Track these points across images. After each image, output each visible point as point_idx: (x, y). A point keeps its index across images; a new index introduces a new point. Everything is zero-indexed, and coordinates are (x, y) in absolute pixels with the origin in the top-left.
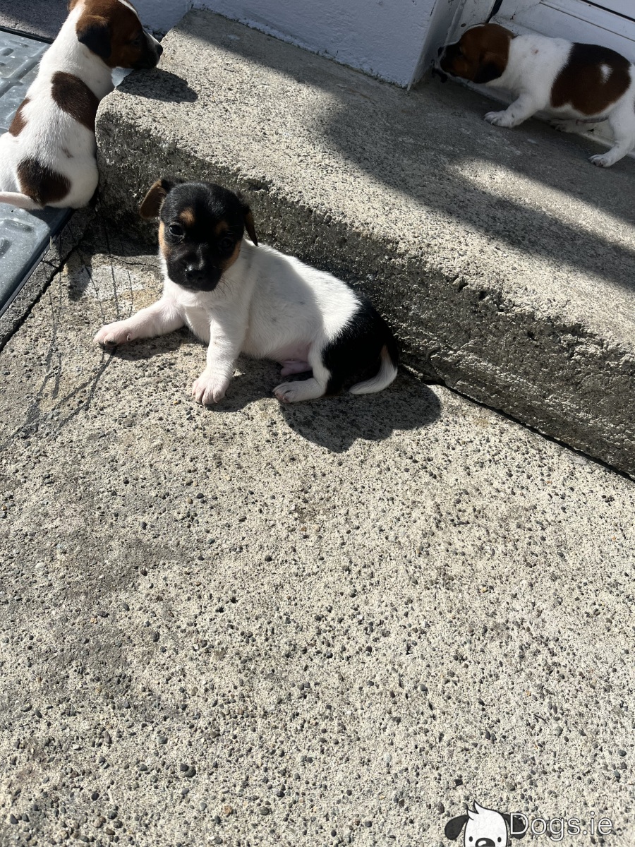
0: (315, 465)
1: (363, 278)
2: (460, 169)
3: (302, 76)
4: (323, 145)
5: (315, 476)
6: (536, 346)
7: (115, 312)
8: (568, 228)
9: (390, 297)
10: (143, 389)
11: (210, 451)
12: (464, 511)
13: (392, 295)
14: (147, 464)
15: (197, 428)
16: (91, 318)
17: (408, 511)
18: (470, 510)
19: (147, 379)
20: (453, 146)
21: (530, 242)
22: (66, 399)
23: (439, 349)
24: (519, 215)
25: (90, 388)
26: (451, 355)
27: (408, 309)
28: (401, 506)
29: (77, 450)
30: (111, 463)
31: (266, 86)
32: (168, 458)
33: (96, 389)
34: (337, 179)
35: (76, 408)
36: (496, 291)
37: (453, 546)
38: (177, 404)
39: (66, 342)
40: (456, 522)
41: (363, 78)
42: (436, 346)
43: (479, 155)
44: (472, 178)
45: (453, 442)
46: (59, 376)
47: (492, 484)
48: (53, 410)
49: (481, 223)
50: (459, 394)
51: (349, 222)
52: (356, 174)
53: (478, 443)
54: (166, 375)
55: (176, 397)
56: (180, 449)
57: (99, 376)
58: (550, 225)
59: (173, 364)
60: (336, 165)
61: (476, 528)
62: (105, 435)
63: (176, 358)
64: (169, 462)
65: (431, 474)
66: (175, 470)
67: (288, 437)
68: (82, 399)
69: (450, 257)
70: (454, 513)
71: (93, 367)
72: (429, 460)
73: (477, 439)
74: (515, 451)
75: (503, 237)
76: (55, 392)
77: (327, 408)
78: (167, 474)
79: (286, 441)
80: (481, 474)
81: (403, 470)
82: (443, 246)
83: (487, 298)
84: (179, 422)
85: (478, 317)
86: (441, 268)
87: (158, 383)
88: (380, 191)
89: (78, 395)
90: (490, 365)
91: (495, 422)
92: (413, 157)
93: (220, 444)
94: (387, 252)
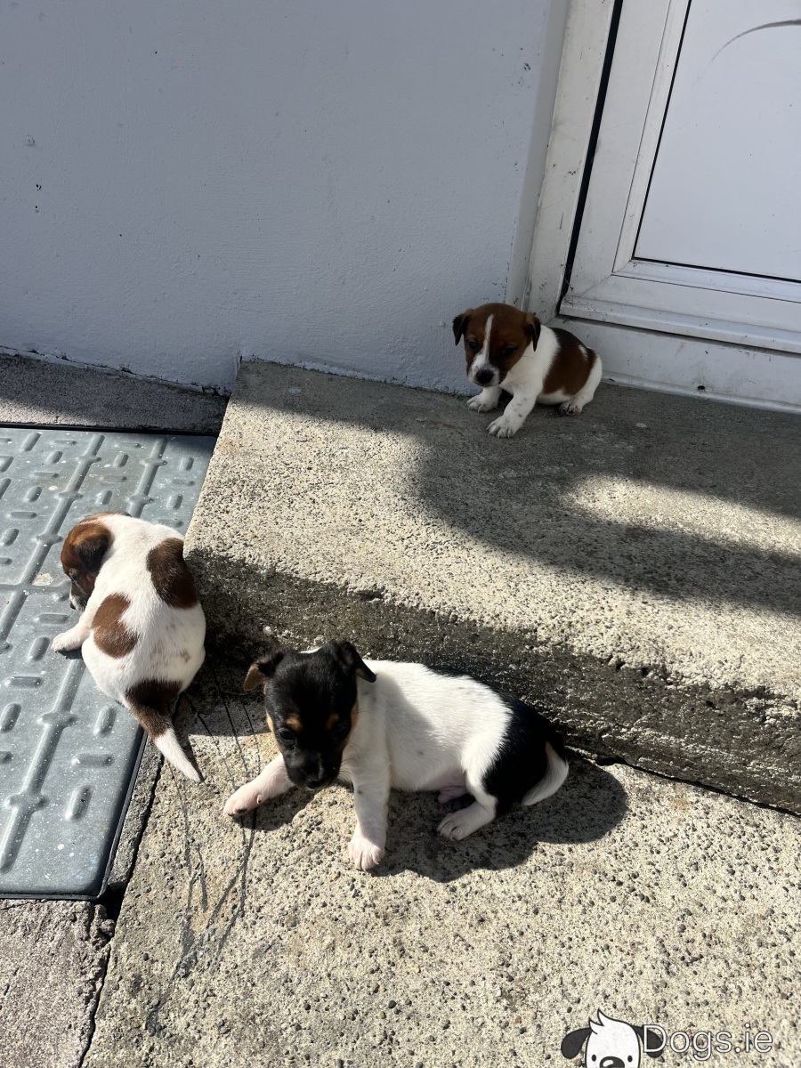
0: (509, 921)
1: (505, 668)
2: (574, 497)
3: (377, 423)
4: (423, 514)
5: (511, 938)
6: (720, 715)
7: (243, 768)
8: (713, 545)
9: (541, 683)
10: (296, 867)
11: (387, 935)
12: (693, 941)
13: (542, 682)
14: (324, 974)
15: (366, 906)
16: (219, 785)
17: (629, 959)
18: (699, 938)
19: (298, 853)
20: (559, 464)
21: (678, 580)
22: (218, 907)
23: (609, 729)
24: (655, 544)
25: (240, 884)
26: (625, 733)
27: (563, 693)
28: (621, 955)
29: (245, 976)
30: (286, 985)
31: (345, 451)
32: (345, 960)
33: (247, 884)
34: (449, 561)
35: (231, 917)
36: (659, 665)
37: (692, 995)
38: (337, 878)
39: (201, 827)
40: (687, 960)
41: (440, 399)
42: (605, 726)
43: (591, 467)
44: (591, 505)
45: (655, 841)
46: (203, 877)
47: (715, 892)
48: (207, 927)
49: (618, 570)
50: (644, 771)
51: (477, 618)
52: (468, 545)
53: (684, 836)
54: (316, 840)
55: (333, 869)
56: (354, 942)
57: (246, 863)
58: (693, 547)
59: (320, 823)
60: (444, 539)
61: (712, 962)
62: (270, 947)
63: (321, 814)
64: (347, 965)
65: (643, 898)
66: (357, 974)
67: (468, 889)
68: (234, 902)
69: (597, 634)
70: (682, 947)
71: (237, 854)
72: (635, 877)
73: (681, 830)
74: (730, 835)
75: (647, 583)
76: (204, 901)
77: (502, 834)
78: (349, 983)
79: (467, 895)
80: (698, 881)
81: (608, 900)
82: (586, 620)
83: (651, 674)
84: (345, 904)
85: (645, 693)
86: (591, 651)
87: (310, 854)
88: (498, 562)
89: (229, 898)
90: (672, 738)
91: (695, 799)
92: (521, 496)
93: (395, 921)
94: (526, 642)
